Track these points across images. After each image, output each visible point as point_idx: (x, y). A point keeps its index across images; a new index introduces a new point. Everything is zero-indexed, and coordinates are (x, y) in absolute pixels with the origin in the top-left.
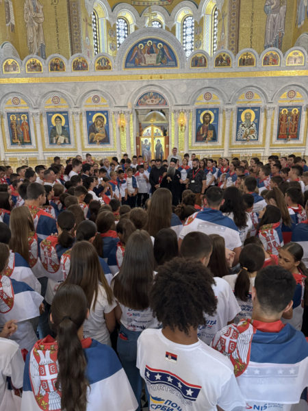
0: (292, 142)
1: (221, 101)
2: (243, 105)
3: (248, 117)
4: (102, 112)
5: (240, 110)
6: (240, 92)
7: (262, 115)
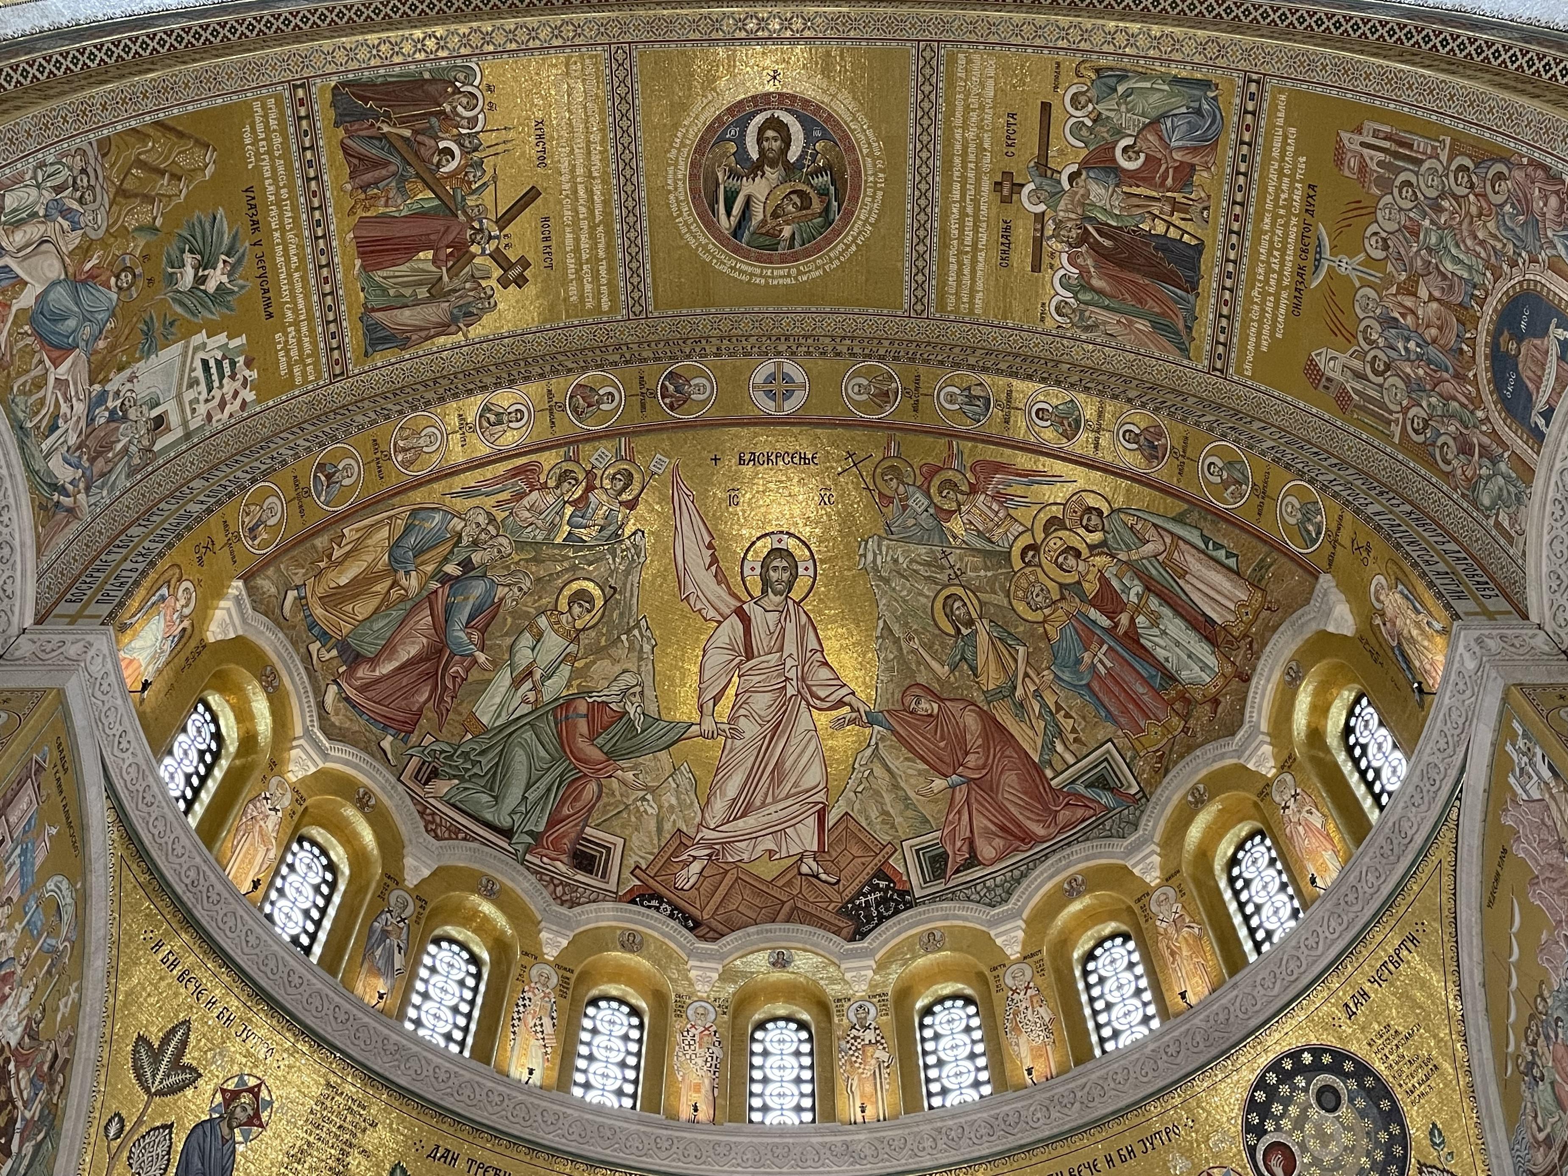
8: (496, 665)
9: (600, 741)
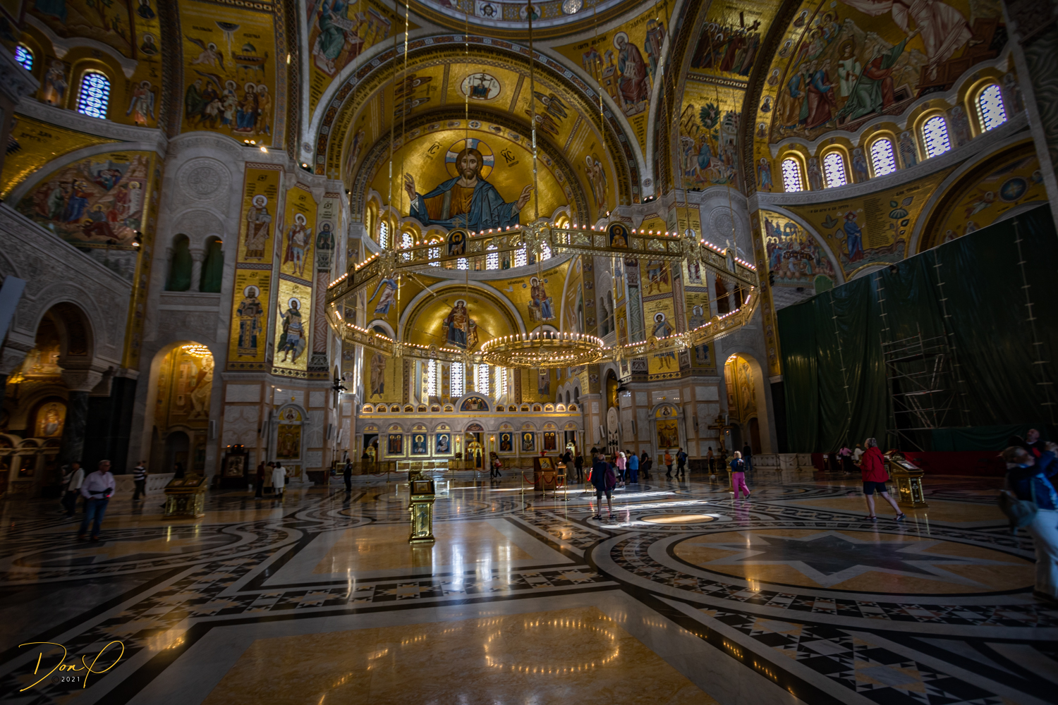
0: (552, 451)
1: (513, 429)
2: (525, 431)
4: (446, 434)
8: (838, 82)
9: (882, 67)
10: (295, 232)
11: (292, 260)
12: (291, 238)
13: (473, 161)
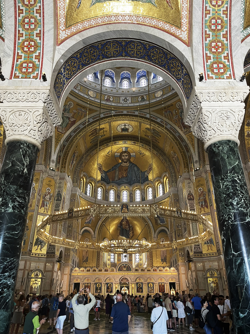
1: (143, 281)
2: (149, 282)
3: (151, 285)
4: (111, 283)
5: (148, 283)
6: (148, 278)
7: (154, 285)
10: (46, 195)
11: (44, 207)
12: (44, 198)
13: (126, 156)
